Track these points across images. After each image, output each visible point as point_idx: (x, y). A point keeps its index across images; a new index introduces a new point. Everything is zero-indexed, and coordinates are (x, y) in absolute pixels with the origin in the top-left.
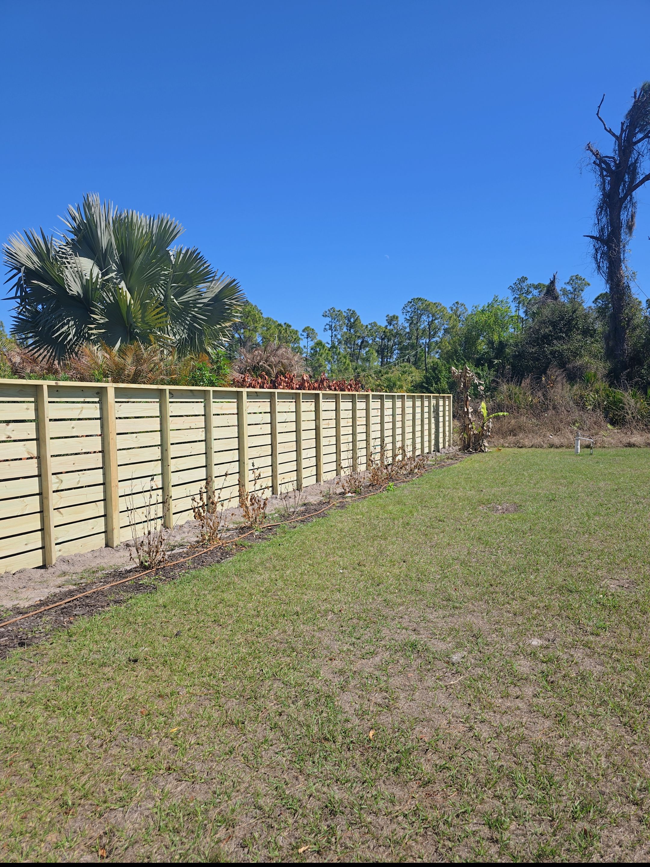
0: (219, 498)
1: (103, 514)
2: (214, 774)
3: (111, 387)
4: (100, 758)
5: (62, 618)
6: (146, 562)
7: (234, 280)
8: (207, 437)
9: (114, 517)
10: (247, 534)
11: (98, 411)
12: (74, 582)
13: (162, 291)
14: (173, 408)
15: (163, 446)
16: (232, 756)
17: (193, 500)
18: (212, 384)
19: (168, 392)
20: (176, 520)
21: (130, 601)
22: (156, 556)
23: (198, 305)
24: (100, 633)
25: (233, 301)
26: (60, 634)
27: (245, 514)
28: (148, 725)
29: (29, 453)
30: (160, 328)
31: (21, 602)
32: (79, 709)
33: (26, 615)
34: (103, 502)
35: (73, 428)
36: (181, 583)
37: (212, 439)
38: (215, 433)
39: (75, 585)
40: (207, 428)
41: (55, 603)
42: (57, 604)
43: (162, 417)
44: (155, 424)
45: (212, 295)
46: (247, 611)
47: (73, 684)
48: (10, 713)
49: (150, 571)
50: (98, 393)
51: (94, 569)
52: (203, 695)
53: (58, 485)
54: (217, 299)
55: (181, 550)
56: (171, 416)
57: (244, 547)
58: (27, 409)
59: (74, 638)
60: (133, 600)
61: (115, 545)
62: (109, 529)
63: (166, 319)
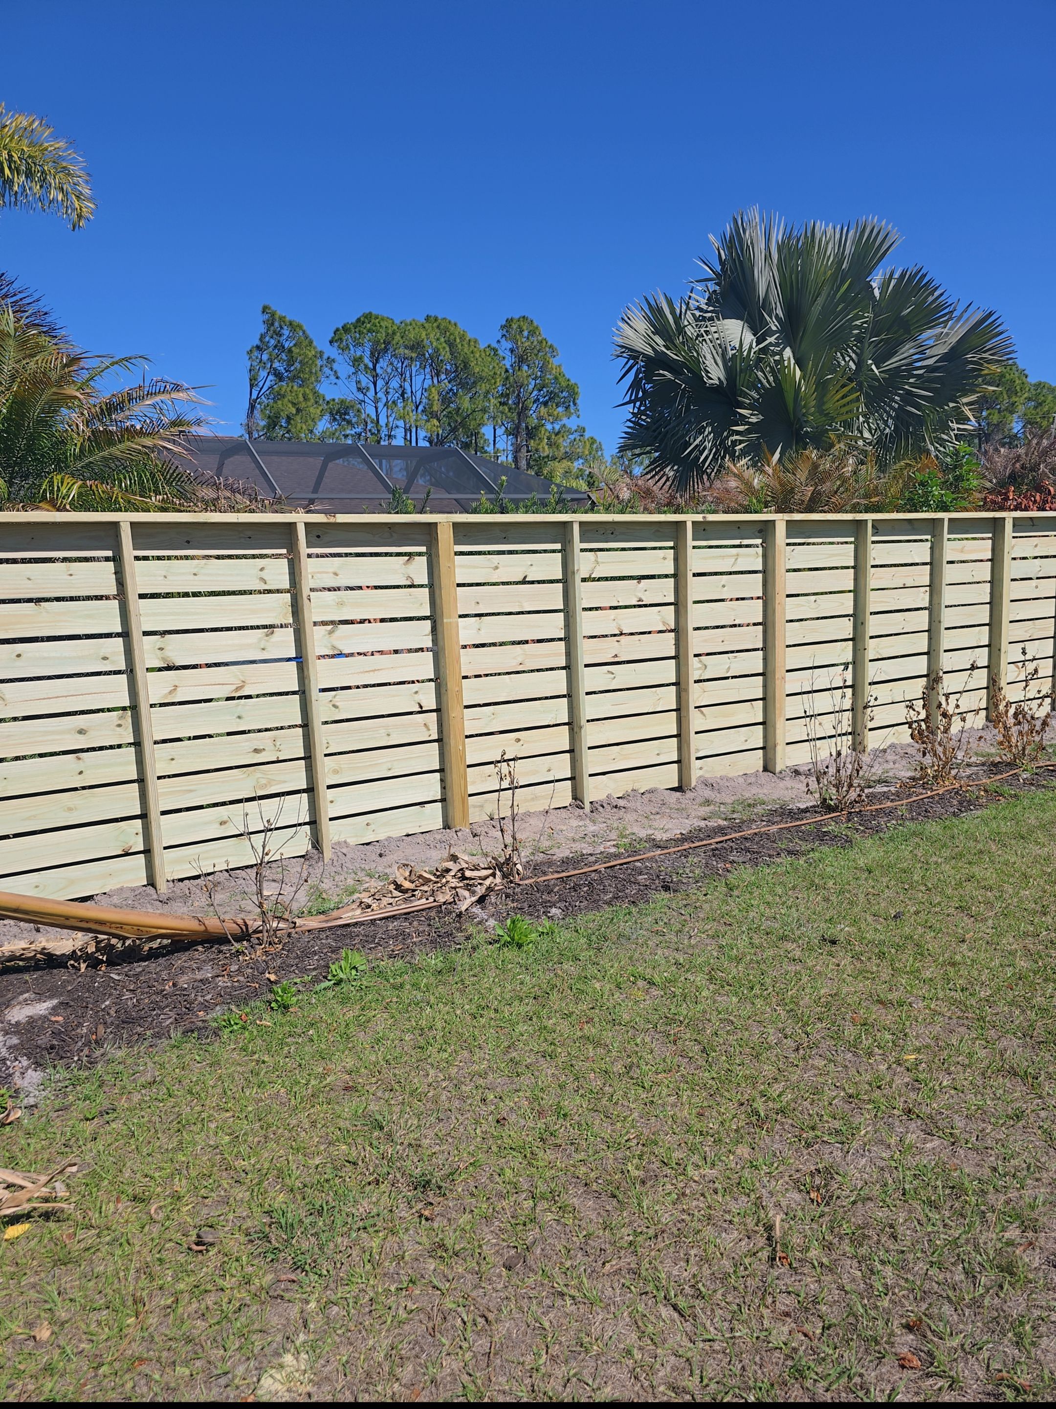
0: (957, 706)
1: (761, 720)
2: (989, 1142)
3: (780, 520)
4: (797, 1066)
5: (715, 863)
6: (831, 800)
7: (990, 314)
8: (934, 602)
9: (778, 726)
10: (1005, 775)
11: (760, 560)
12: (723, 816)
13: (854, 356)
14: (877, 553)
15: (858, 617)
16: (1020, 1124)
17: (911, 707)
18: (945, 509)
19: (870, 525)
20: (873, 741)
21: (811, 855)
22: (848, 791)
23: (915, 372)
24: (772, 892)
25: (984, 355)
26: (716, 884)
27: (1002, 739)
28: (867, 1039)
29: (664, 623)
30: (845, 422)
31: (656, 833)
32: (757, 991)
33: (666, 851)
34: (761, 702)
35: (724, 586)
36: (891, 839)
37: (943, 606)
38: (949, 595)
39: (726, 819)
40: (934, 587)
41: (702, 840)
42: (705, 842)
43: (858, 568)
44: (847, 580)
45: (943, 350)
46: (1021, 901)
47: (744, 955)
48: (665, 974)
49: (838, 814)
50: (760, 531)
51: (749, 801)
52: (954, 1017)
53: (701, 671)
54: (954, 355)
55: (885, 789)
56: (873, 566)
57: (1001, 795)
58: (664, 558)
59: (736, 893)
60: (817, 854)
61: (778, 770)
62: (770, 745)
63: (856, 404)
